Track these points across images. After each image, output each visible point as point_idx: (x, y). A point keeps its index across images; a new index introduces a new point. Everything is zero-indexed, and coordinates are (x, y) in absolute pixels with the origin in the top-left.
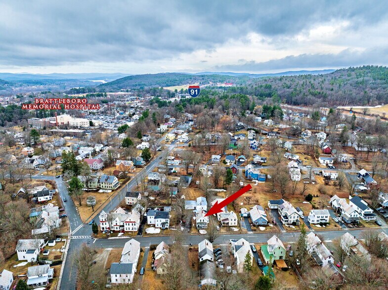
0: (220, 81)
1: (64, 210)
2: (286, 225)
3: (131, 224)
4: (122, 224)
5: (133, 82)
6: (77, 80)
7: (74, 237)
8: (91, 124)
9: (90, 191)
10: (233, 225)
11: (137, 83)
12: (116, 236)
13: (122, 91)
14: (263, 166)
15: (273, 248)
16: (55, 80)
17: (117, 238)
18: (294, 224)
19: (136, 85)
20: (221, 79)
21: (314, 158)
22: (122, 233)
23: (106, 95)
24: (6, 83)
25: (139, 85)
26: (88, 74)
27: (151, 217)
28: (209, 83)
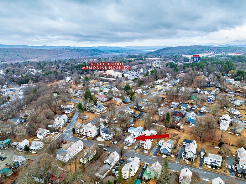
0: (231, 51)
1: (71, 119)
2: (183, 159)
3: (90, 133)
4: (86, 132)
5: (167, 52)
6: (138, 50)
7: (64, 133)
8: (123, 76)
9: (90, 112)
10: (146, 148)
11: (169, 52)
13: (158, 57)
15: (150, 169)
16: (126, 50)
17: (82, 138)
18: (189, 160)
19: (169, 54)
23: (145, 60)
24: (101, 51)
25: (171, 53)
26: (146, 47)
27: (102, 131)
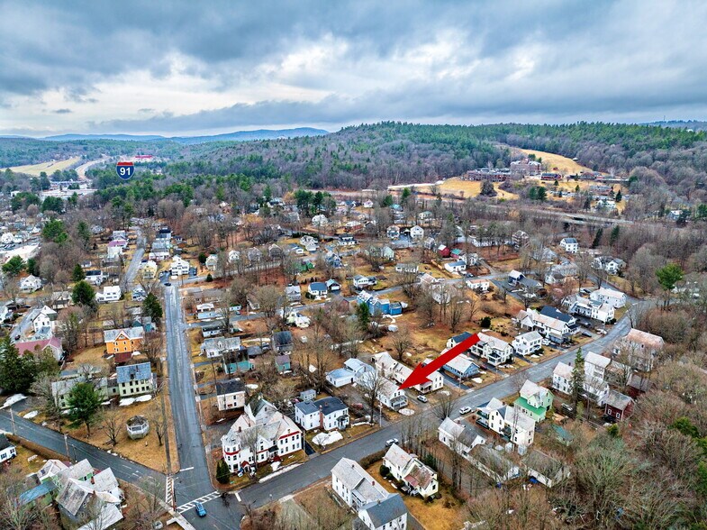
0: (122, 152)
2: (500, 366)
3: (290, 438)
4: (271, 445)
7: (185, 507)
10: (438, 387)
12: (271, 471)
14: (376, 290)
15: (539, 398)
17: (274, 475)
18: (509, 362)
20: (124, 149)
21: (435, 267)
22: (278, 463)
27: (313, 414)
28: (101, 157)
